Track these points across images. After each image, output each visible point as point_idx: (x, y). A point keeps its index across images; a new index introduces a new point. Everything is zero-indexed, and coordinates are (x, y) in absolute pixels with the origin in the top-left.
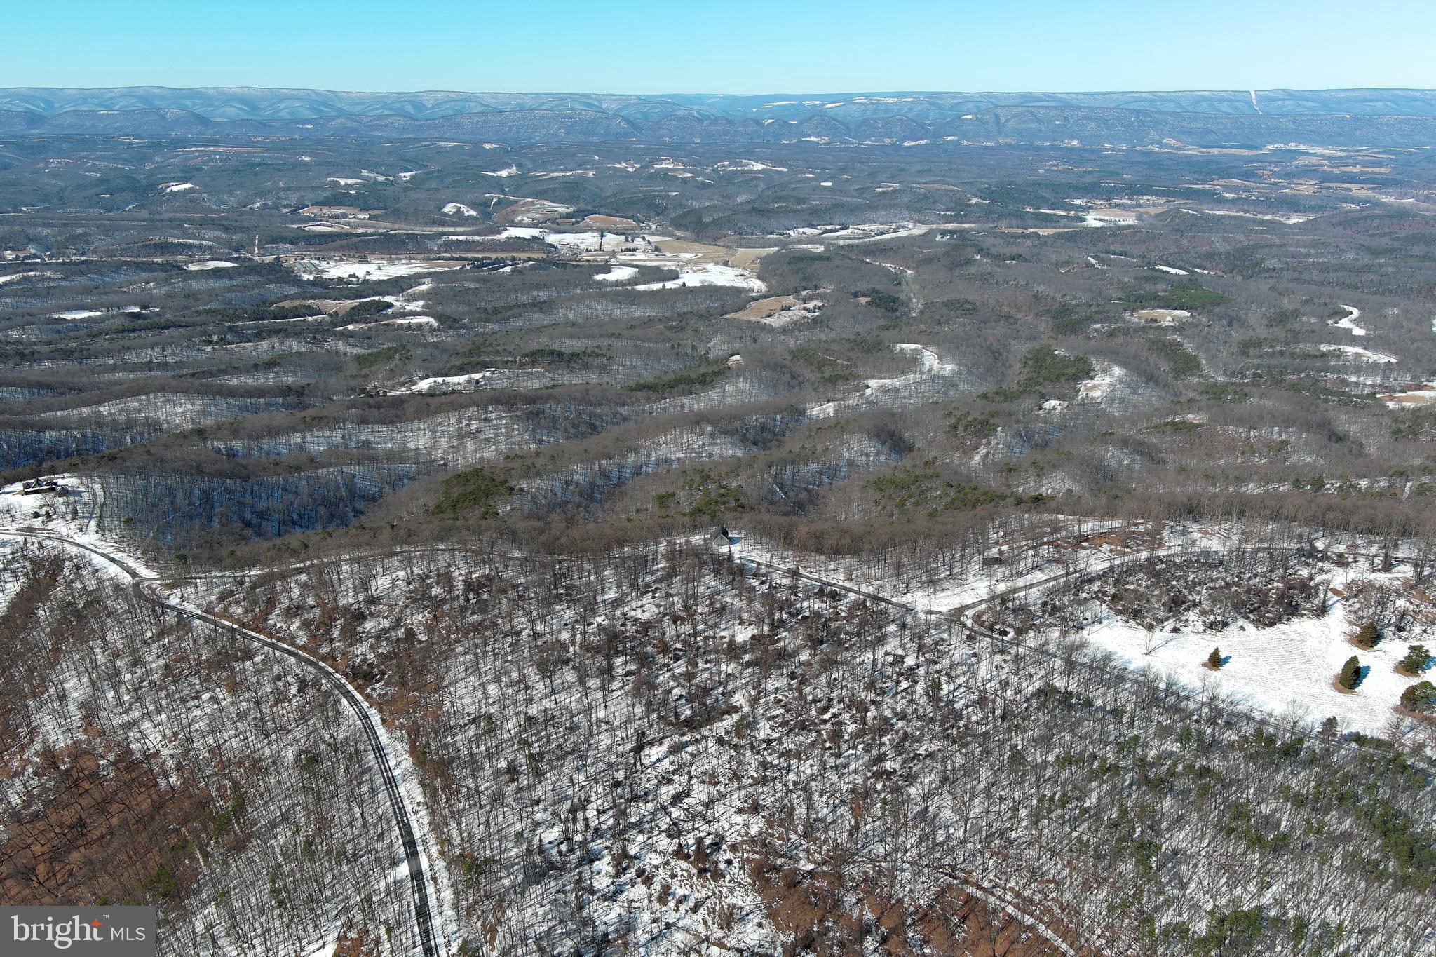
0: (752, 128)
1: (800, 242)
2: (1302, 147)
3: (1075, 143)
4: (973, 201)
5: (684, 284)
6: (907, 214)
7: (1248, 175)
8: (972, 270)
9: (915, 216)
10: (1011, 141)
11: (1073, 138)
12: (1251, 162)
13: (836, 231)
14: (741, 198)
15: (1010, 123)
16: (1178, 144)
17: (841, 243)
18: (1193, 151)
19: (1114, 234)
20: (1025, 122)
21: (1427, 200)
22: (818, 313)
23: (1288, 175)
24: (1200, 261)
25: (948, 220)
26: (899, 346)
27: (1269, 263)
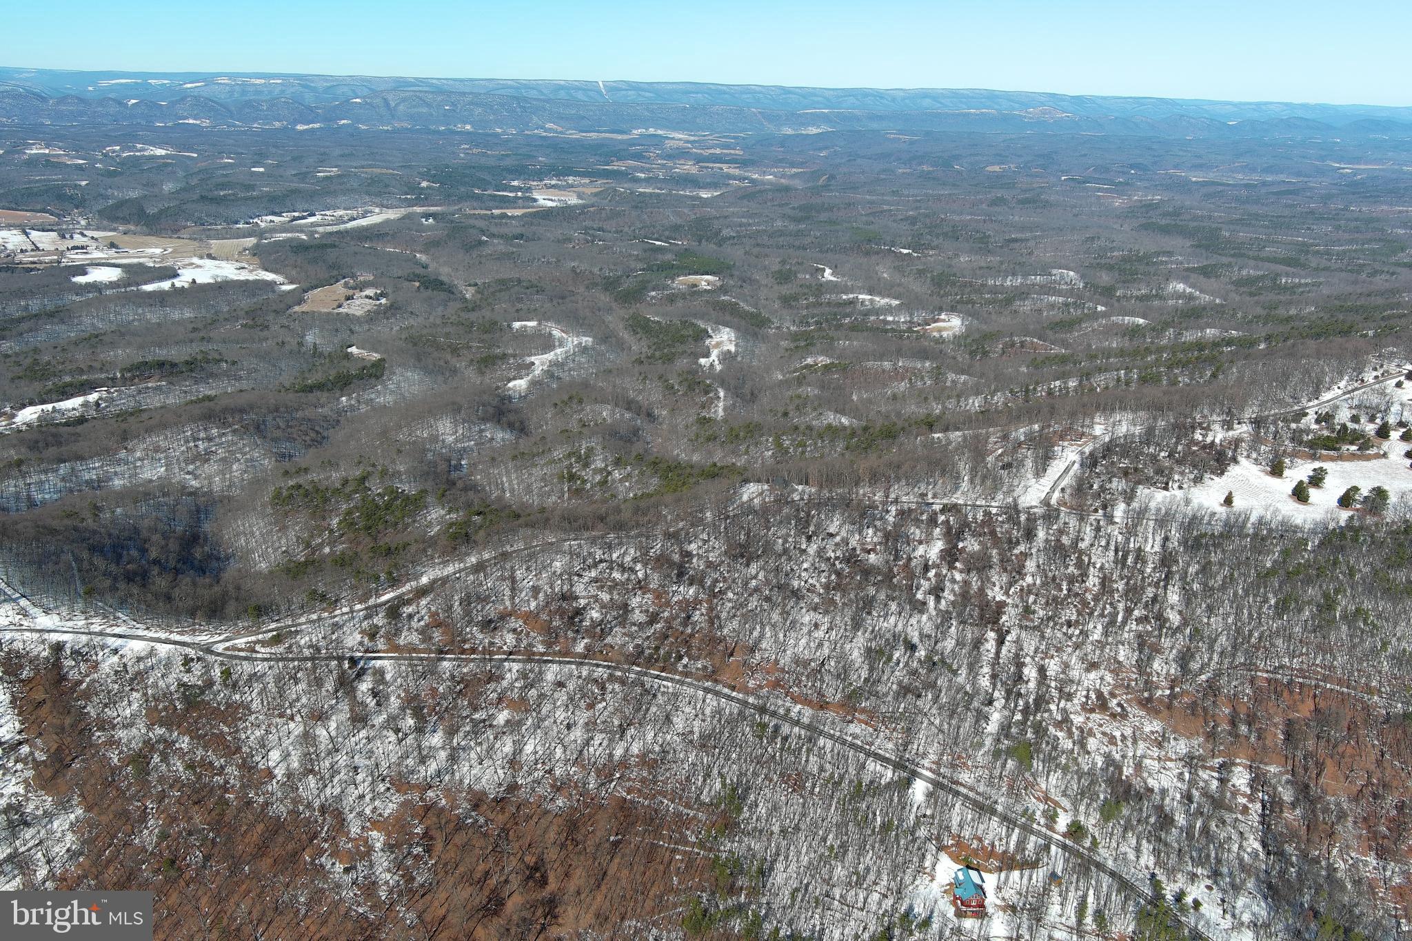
0: (113, 109)
1: (273, 230)
2: (660, 132)
3: (468, 127)
4: (424, 184)
5: (194, 281)
6: (367, 198)
7: (638, 156)
8: (487, 251)
9: (377, 200)
10: (405, 125)
11: (465, 123)
12: (634, 145)
13: (304, 218)
14: (168, 187)
15: (401, 107)
16: (560, 129)
17: (321, 229)
18: (575, 135)
19: (582, 213)
20: (415, 106)
21: (783, 176)
22: (383, 301)
23: (669, 157)
24: (667, 233)
25: (410, 204)
26: (517, 325)
27: (726, 232)
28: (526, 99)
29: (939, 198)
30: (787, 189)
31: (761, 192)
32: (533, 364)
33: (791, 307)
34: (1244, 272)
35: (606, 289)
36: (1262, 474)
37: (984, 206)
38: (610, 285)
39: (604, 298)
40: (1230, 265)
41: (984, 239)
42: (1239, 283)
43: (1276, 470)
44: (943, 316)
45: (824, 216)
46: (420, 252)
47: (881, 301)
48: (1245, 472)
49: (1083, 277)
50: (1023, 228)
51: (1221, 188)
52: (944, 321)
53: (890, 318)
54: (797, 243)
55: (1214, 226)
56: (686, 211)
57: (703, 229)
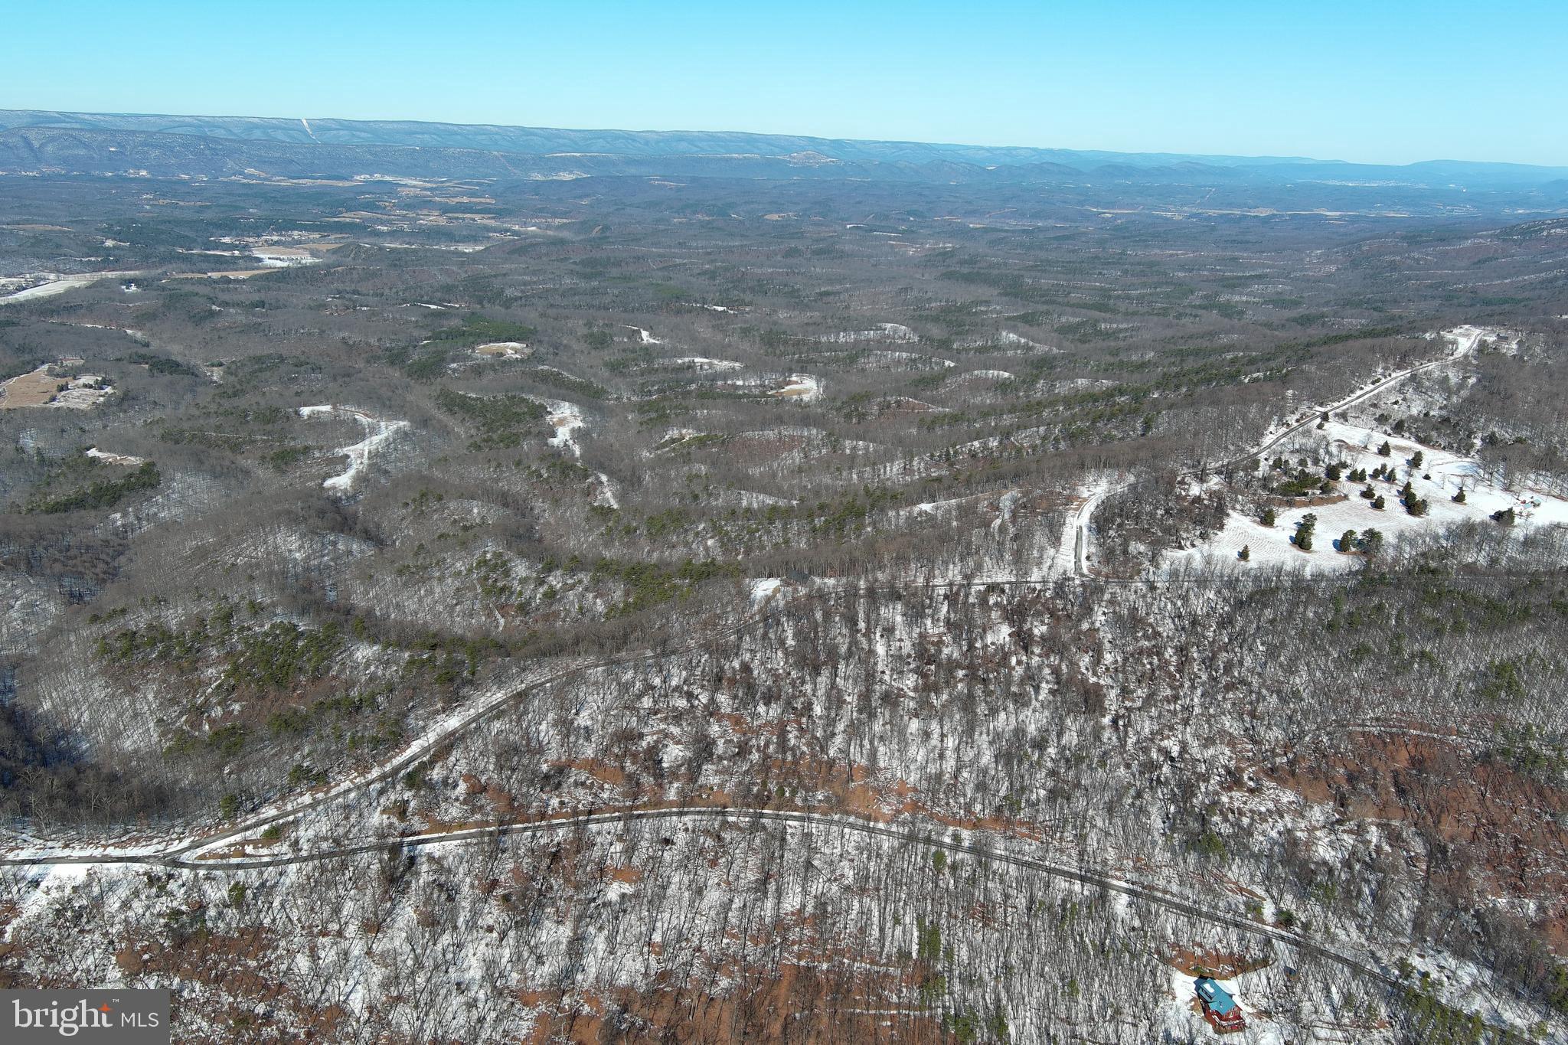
2: (388, 178)
4: (109, 243)
7: (370, 206)
8: (222, 323)
11: (139, 168)
12: (363, 193)
15: (49, 148)
16: (263, 175)
18: (285, 182)
20: (68, 147)
21: (549, 227)
22: (109, 390)
23: (409, 207)
24: (439, 295)
25: (96, 268)
26: (306, 411)
27: (509, 292)
28: (215, 140)
29: (730, 250)
30: (562, 242)
31: (532, 245)
32: (348, 457)
33: (623, 375)
34: (1063, 319)
35: (392, 363)
36: (1255, 525)
37: (779, 258)
38: (396, 358)
39: (396, 374)
40: (1048, 313)
41: (794, 293)
42: (1065, 330)
43: (1267, 520)
44: (794, 378)
45: (615, 272)
46: (131, 327)
47: (723, 365)
48: (1240, 524)
49: (915, 330)
50: (830, 281)
51: (1003, 235)
52: (796, 383)
53: (740, 383)
54: (596, 302)
55: (1016, 273)
56: (455, 268)
57: (480, 289)
